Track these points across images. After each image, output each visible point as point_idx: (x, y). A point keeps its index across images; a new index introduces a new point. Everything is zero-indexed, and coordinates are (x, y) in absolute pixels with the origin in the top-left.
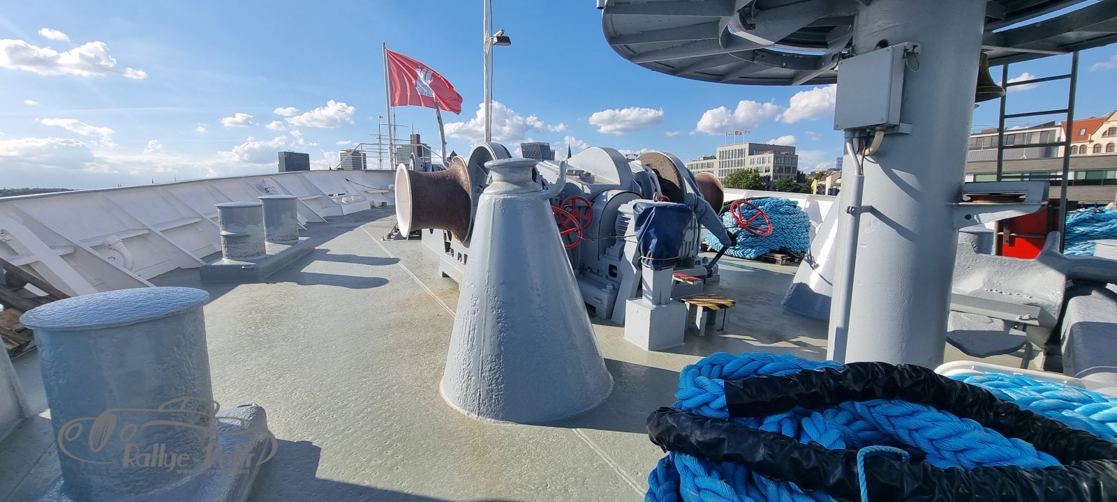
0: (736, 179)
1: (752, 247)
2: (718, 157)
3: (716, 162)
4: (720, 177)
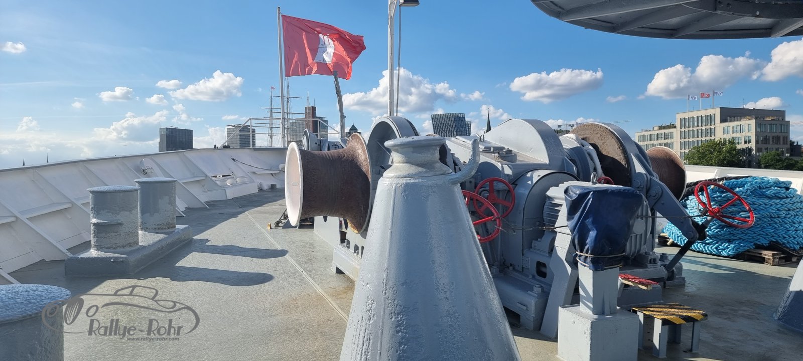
0: (703, 153)
1: (730, 242)
2: (678, 124)
3: (676, 133)
4: (683, 151)
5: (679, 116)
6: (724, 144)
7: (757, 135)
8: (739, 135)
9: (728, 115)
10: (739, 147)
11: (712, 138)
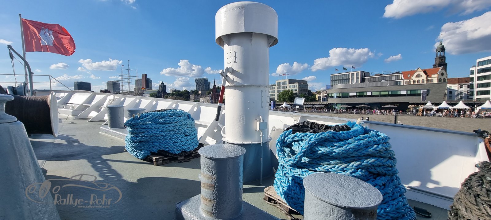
2: (276, 85)
3: (276, 87)
5: (277, 82)
6: (290, 91)
7: (299, 89)
8: (294, 88)
9: (291, 81)
10: (294, 92)
11: (286, 89)
